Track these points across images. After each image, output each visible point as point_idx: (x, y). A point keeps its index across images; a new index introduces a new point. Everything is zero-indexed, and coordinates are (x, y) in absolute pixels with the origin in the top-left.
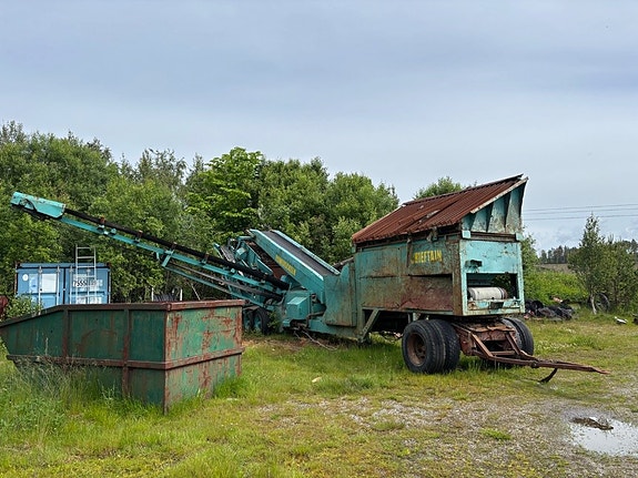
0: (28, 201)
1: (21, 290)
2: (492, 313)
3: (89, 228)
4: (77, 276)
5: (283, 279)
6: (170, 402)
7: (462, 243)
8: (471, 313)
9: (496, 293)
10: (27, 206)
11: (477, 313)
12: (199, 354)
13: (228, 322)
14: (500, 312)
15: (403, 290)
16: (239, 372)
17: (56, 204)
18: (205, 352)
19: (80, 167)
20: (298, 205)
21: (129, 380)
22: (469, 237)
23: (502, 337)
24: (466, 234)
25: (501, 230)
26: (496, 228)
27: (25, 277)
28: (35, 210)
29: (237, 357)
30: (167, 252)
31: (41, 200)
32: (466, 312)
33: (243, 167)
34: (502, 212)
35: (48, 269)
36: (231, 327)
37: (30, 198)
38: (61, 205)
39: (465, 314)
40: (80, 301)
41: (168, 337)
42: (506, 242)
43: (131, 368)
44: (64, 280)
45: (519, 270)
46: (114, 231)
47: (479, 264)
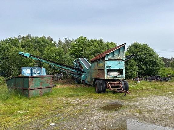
0: (22, 54)
1: (23, 73)
2: (114, 79)
3: (36, 59)
4: (34, 70)
5: (83, 70)
6: (30, 96)
7: (105, 62)
8: (108, 79)
9: (116, 74)
10: (22, 55)
11: (110, 79)
12: (39, 87)
13: (48, 80)
14: (117, 78)
15: (97, 73)
16: (51, 91)
17: (28, 54)
18: (41, 86)
19: (43, 44)
20: (93, 51)
21: (24, 92)
22: (107, 60)
23: (118, 85)
24: (106, 59)
25: (118, 58)
26: (116, 57)
27: (23, 70)
28: (24, 55)
29: (50, 88)
30: (53, 64)
31: (25, 53)
32: (106, 78)
33: (81, 42)
34: (118, 53)
35: (28, 68)
36: (49, 82)
37: (23, 53)
38: (29, 54)
39: (106, 79)
40: (35, 75)
41: (30, 83)
42: (120, 61)
43: (24, 89)
44: (32, 71)
45: (124, 68)
46: (41, 59)
47: (110, 66)
